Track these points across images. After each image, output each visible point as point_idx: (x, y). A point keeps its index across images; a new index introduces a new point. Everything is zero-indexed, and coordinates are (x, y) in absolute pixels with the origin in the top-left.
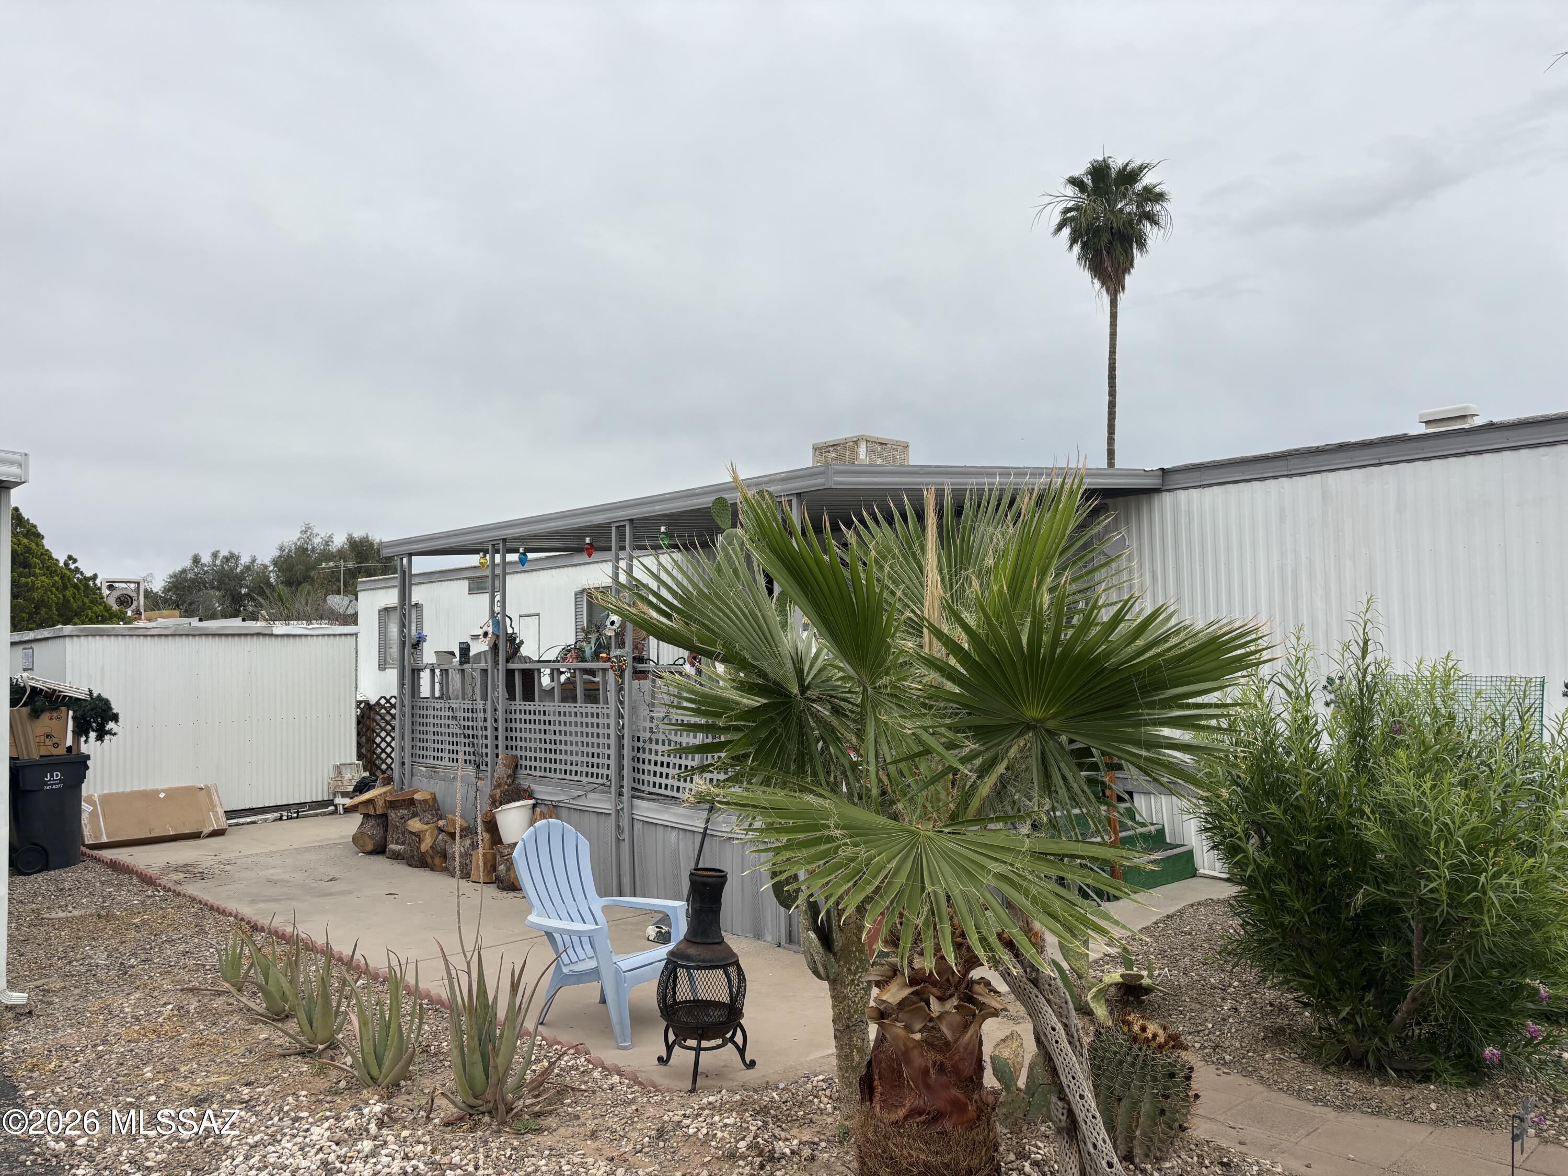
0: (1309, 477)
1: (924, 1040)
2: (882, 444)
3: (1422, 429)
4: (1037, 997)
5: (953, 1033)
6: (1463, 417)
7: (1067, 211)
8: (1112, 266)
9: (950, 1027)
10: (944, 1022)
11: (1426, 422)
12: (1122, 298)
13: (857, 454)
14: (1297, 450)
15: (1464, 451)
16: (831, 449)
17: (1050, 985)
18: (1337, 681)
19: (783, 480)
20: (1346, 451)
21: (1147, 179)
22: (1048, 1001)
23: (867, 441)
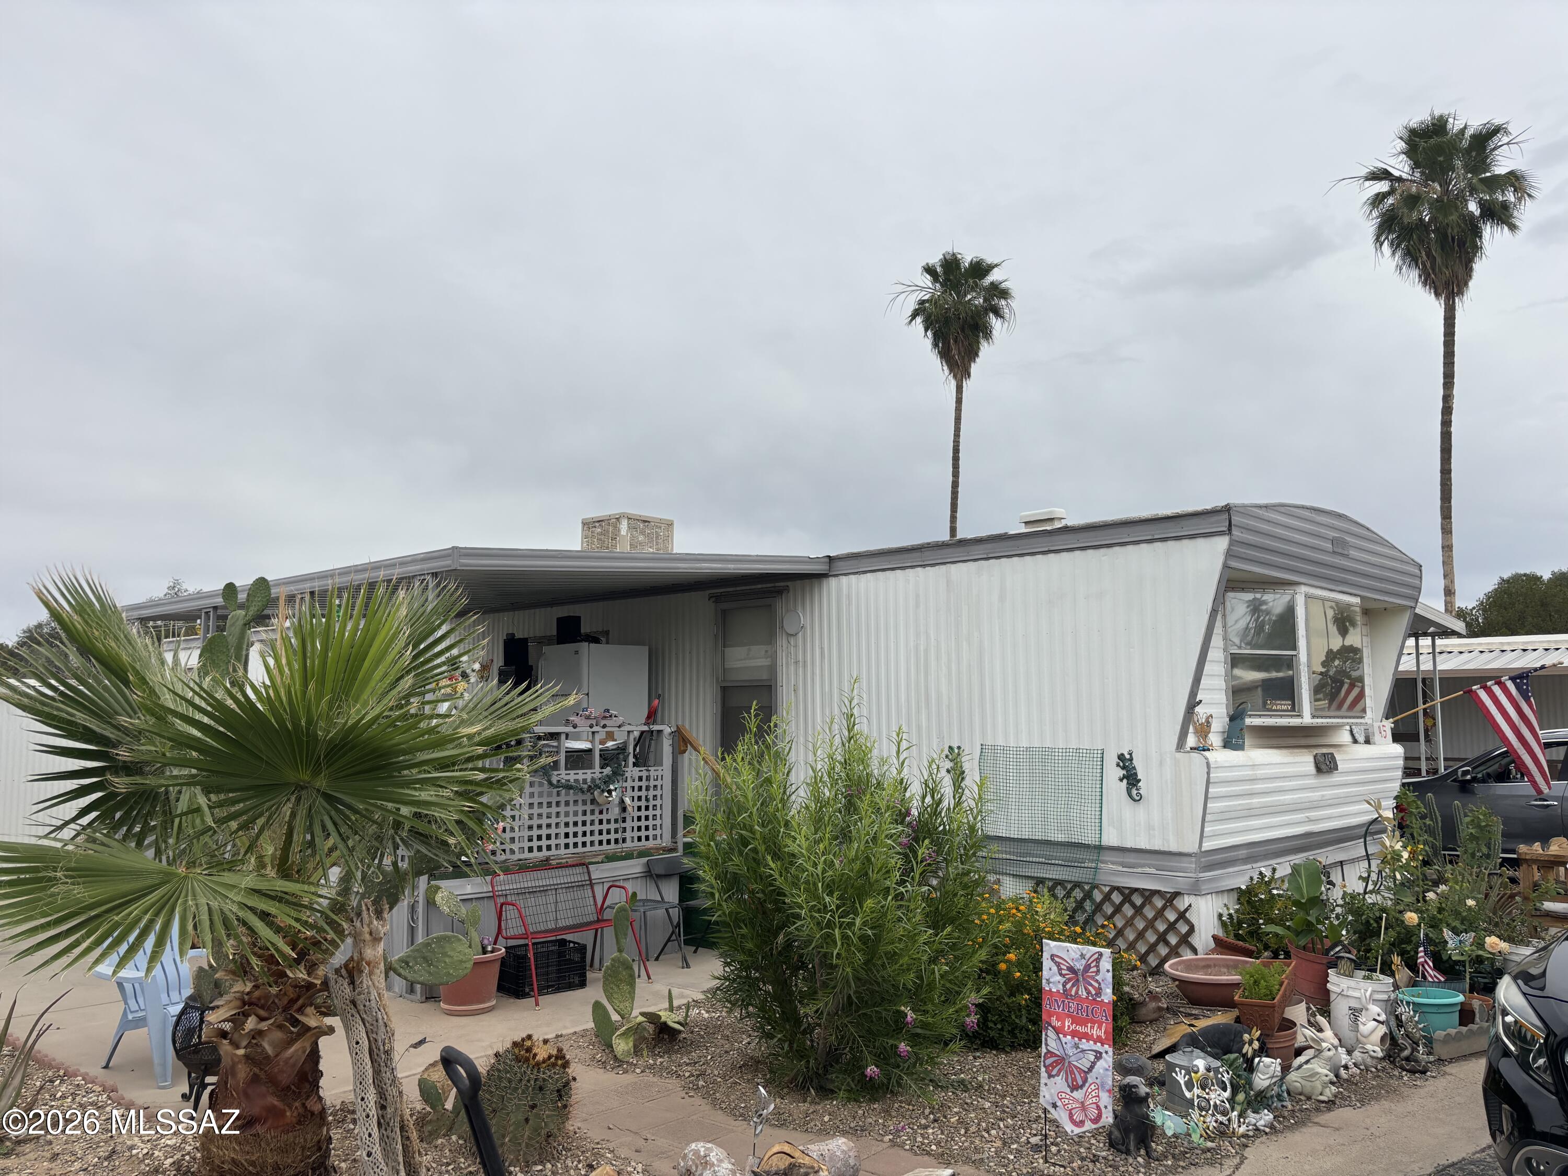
0: (937, 567)
1: (246, 1056)
2: (645, 521)
3: (1023, 529)
4: (353, 1016)
5: (274, 1048)
6: (1051, 520)
7: (922, 302)
8: (959, 353)
9: (271, 1044)
10: (266, 1039)
11: (1026, 523)
12: (968, 385)
13: (619, 531)
14: (929, 544)
15: (1046, 549)
16: (597, 524)
17: (365, 1006)
18: (956, 751)
19: (423, 560)
20: (964, 546)
21: (994, 276)
22: (363, 1020)
23: (629, 519)
